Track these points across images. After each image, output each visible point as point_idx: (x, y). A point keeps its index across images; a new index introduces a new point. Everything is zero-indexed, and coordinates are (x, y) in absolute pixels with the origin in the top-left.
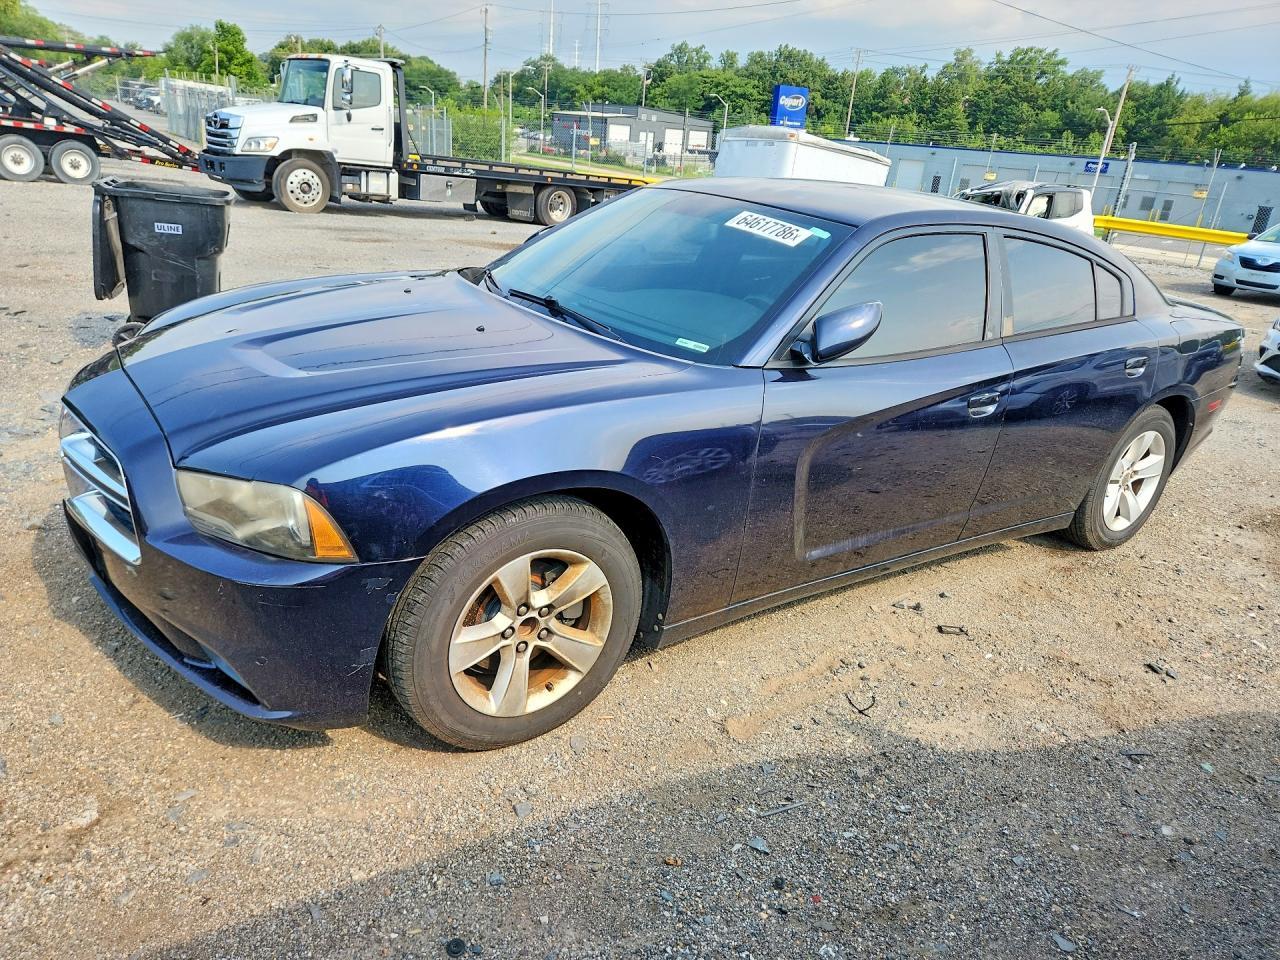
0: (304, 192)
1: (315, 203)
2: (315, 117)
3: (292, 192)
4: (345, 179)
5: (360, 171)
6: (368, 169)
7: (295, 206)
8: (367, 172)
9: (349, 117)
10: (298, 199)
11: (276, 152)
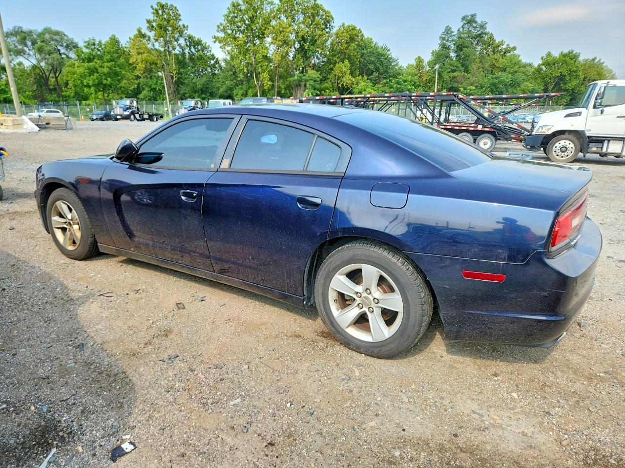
0: (563, 152)
1: (568, 157)
2: (580, 113)
3: (555, 152)
4: (591, 145)
5: (605, 140)
6: (609, 139)
7: (556, 159)
8: (609, 141)
9: (602, 112)
10: (557, 155)
11: (550, 132)
